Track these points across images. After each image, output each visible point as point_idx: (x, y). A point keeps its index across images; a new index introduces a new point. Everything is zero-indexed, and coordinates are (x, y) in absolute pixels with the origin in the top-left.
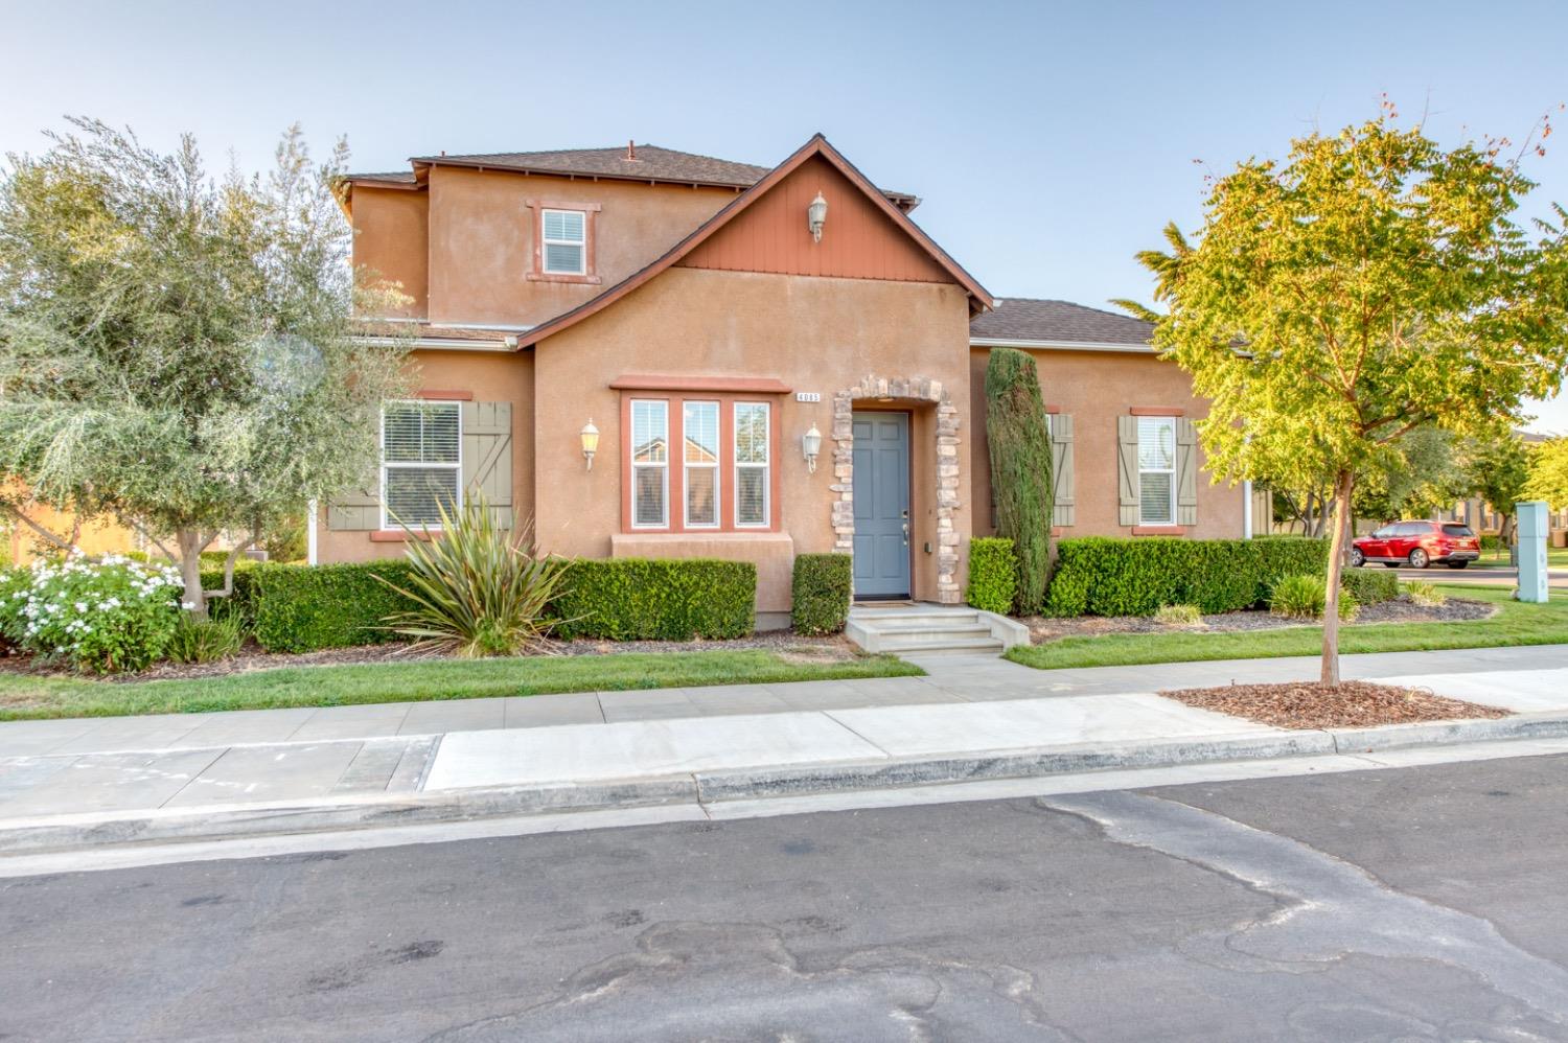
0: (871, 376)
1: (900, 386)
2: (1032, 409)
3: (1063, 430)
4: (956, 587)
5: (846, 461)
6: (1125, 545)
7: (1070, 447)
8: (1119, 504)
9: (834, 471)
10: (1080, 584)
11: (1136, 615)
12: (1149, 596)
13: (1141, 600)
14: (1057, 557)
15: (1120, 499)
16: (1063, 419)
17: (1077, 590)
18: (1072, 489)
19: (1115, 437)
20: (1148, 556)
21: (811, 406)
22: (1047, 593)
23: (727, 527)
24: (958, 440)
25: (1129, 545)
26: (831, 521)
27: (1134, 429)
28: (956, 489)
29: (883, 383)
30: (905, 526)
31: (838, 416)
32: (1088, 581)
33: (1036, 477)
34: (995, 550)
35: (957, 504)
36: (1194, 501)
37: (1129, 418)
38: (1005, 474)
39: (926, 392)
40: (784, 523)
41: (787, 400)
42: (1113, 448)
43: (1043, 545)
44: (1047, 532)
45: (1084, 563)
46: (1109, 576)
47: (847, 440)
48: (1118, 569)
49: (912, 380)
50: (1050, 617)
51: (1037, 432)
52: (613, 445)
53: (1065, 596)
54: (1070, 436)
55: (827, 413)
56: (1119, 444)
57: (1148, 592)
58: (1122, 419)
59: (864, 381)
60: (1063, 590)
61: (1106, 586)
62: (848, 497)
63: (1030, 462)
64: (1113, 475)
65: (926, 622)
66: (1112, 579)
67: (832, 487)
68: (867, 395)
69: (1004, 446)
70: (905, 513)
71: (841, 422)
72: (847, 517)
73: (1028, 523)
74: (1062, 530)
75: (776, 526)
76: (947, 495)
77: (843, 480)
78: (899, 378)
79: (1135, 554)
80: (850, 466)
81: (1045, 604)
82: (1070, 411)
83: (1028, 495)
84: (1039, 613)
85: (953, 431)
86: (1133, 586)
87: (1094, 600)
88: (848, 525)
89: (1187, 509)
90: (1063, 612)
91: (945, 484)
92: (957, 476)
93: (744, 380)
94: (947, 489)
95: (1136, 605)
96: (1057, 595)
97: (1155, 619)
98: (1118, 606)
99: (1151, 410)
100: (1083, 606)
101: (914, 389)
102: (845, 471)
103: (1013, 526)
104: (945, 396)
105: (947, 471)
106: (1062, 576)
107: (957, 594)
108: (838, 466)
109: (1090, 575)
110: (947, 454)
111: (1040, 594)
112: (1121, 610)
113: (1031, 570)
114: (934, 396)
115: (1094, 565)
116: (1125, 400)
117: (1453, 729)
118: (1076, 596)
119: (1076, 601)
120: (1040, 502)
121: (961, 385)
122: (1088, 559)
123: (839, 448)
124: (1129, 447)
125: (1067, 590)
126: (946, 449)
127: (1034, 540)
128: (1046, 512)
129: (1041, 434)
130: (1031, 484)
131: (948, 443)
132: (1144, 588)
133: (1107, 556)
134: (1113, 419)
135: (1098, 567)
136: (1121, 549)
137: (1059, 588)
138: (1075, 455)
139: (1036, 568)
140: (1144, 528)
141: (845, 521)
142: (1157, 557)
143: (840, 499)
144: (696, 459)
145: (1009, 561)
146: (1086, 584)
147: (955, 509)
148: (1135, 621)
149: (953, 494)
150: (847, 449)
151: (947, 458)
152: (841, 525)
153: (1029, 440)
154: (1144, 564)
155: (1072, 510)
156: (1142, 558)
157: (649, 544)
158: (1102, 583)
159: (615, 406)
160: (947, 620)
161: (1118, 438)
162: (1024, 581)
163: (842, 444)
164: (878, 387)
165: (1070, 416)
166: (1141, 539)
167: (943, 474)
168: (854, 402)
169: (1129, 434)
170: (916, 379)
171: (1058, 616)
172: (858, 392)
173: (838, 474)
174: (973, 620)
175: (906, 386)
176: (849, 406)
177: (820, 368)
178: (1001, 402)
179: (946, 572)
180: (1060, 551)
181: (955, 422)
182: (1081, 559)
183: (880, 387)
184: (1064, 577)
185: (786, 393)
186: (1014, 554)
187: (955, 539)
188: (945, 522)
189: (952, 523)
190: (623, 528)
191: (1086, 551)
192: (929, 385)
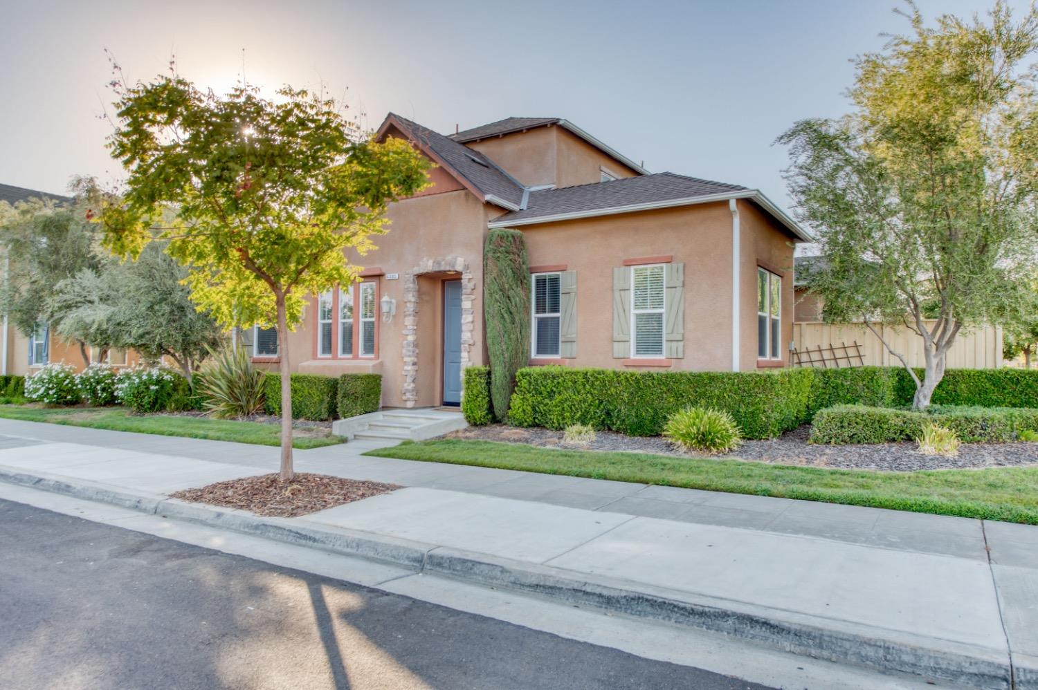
0: (424, 259)
1: (439, 263)
3: (569, 283)
5: (410, 315)
7: (574, 296)
8: (613, 341)
9: (403, 322)
12: (579, 416)
13: (572, 418)
15: (613, 336)
16: (569, 274)
18: (574, 329)
19: (609, 285)
21: (395, 282)
23: (356, 356)
24: (473, 297)
26: (401, 353)
28: (471, 331)
29: (430, 262)
31: (406, 286)
35: (473, 342)
36: (680, 337)
37: (623, 268)
39: (453, 266)
40: (381, 353)
41: (383, 279)
42: (610, 294)
43: (502, 371)
46: (545, 398)
47: (410, 301)
49: (446, 258)
54: (574, 287)
55: (401, 286)
56: (612, 290)
58: (616, 269)
59: (421, 263)
60: (515, 406)
61: (544, 406)
62: (411, 338)
66: (547, 400)
67: (403, 332)
71: (407, 290)
72: (410, 351)
74: (567, 361)
75: (378, 356)
76: (466, 336)
77: (408, 327)
78: (440, 259)
80: (412, 318)
82: (574, 267)
85: (470, 291)
87: (537, 416)
88: (409, 356)
89: (674, 344)
91: (464, 328)
92: (473, 322)
94: (466, 331)
99: (641, 260)
100: (530, 420)
101: (448, 264)
102: (409, 322)
104: (467, 267)
105: (466, 319)
108: (406, 318)
109: (533, 396)
110: (466, 307)
114: (459, 268)
115: (534, 388)
116: (620, 255)
117: (219, 515)
119: (524, 415)
120: (499, 340)
121: (476, 259)
123: (407, 307)
124: (622, 292)
126: (466, 304)
131: (467, 299)
134: (610, 271)
137: (512, 405)
138: (579, 302)
140: (634, 361)
141: (409, 354)
143: (406, 340)
144: (344, 318)
147: (471, 345)
149: (469, 335)
150: (411, 307)
151: (465, 310)
152: (406, 356)
155: (574, 345)
158: (542, 403)
161: (613, 285)
163: (408, 304)
165: (575, 271)
167: (463, 321)
168: (416, 276)
169: (622, 281)
170: (449, 258)
173: (406, 324)
175: (443, 263)
176: (414, 279)
177: (400, 258)
181: (472, 284)
183: (428, 266)
184: (515, 396)
185: (382, 275)
188: (464, 355)
189: (469, 355)
190: (314, 357)
191: (528, 377)
192: (455, 262)
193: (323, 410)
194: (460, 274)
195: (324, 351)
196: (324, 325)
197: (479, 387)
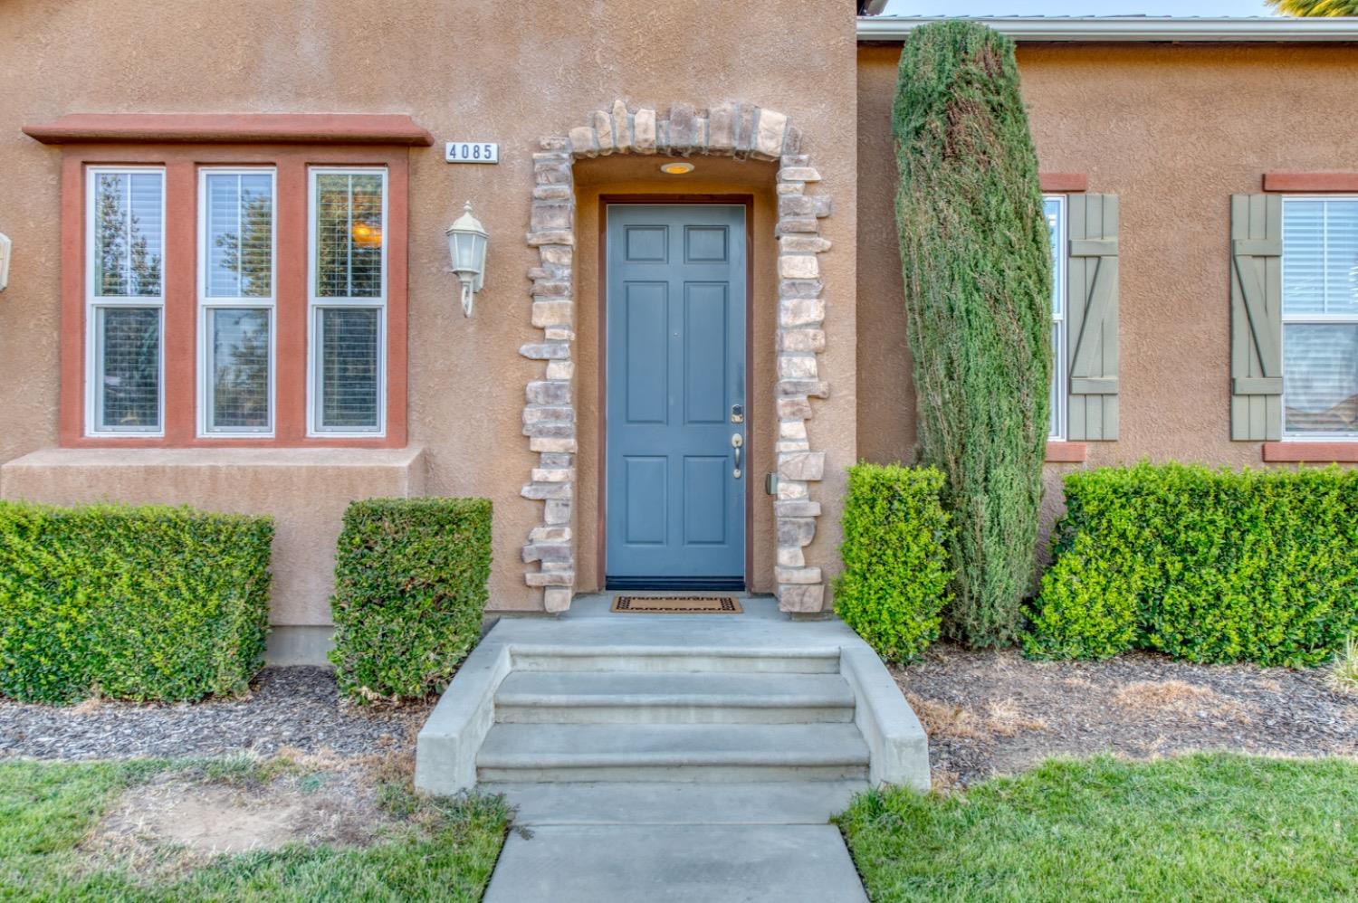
0: (618, 103)
1: (685, 123)
2: (996, 151)
3: (1094, 227)
4: (814, 574)
5: (557, 291)
6: (1245, 488)
7: (1112, 267)
8: (1232, 392)
9: (530, 313)
10: (1118, 581)
11: (1275, 661)
12: (1314, 615)
13: (1289, 624)
14: (1062, 511)
15: (1232, 381)
16: (1094, 206)
17: (1112, 597)
18: (1114, 358)
19: (1223, 241)
20: (1312, 516)
21: (479, 173)
22: (1032, 601)
23: (292, 435)
24: (826, 243)
25: (1257, 489)
26: (522, 424)
27: (1270, 226)
28: (817, 353)
29: (646, 117)
30: (736, 438)
31: (538, 192)
32: (1142, 574)
33: (1003, 318)
34: (894, 496)
35: (820, 388)
37: (1260, 198)
38: (929, 314)
39: (747, 134)
40: (415, 427)
41: (425, 159)
42: (1219, 267)
43: (1020, 483)
44: (1037, 452)
45: (1131, 531)
46: (1201, 564)
47: (558, 244)
48: (1225, 549)
49: (713, 110)
50: (1038, 658)
51: (1008, 207)
52: (45, 261)
53: (1081, 611)
54: (1112, 239)
55: (516, 188)
56: (1232, 258)
57: (1308, 607)
58: (1240, 201)
59: (603, 114)
60: (1073, 595)
61: (1192, 588)
62: (561, 372)
63: (989, 281)
64: (1219, 327)
65: (706, 668)
66: (1208, 573)
67: (524, 349)
68: (607, 143)
69: (927, 248)
70: (738, 411)
71: (547, 205)
72: (557, 415)
73: (981, 429)
74: (1088, 449)
75: (400, 436)
76: (796, 367)
77: (548, 333)
78: (686, 106)
79: (1272, 510)
80: (566, 304)
81: (1030, 627)
82: (1112, 185)
83: (983, 361)
84: (1016, 645)
85: (812, 223)
86: (1267, 592)
87: (1157, 621)
88: (558, 433)
90: (1074, 649)
91: (789, 341)
92: (822, 325)
93: (330, 118)
94: (797, 352)
95: (1275, 636)
96: (1057, 607)
97: (1333, 682)
98: (1224, 638)
99: (1315, 178)
100: (1129, 635)
101: (720, 128)
102: (554, 315)
103: (948, 438)
104: (795, 143)
105: (796, 312)
106: (1071, 560)
107: (817, 591)
108: (538, 302)
109: (1148, 557)
110: (797, 274)
111: (1014, 602)
112: (1233, 648)
113: (989, 544)
114: (767, 144)
115: (1158, 535)
116: (1252, 159)
118: (1109, 611)
119: (1108, 625)
120: (1014, 379)
121: (836, 120)
122: (1143, 521)
123: (541, 263)
124: (1259, 263)
125: (1084, 597)
126: (798, 264)
127: (997, 473)
128: (1030, 403)
129: (1020, 215)
130: (988, 336)
131: (799, 249)
132: (1298, 595)
133: (1193, 516)
134: (1219, 203)
135: (1169, 542)
136: (1234, 494)
137: (1062, 589)
138: (1123, 283)
139: (1001, 540)
140: (1293, 446)
141: (551, 425)
142: (1337, 519)
143: (543, 376)
144: (226, 291)
145: (932, 522)
146: (1136, 583)
147: (811, 397)
148: (1272, 683)
149: (810, 364)
150: (560, 265)
151: (795, 284)
152: (541, 433)
153: (986, 228)
154: (1298, 535)
155: (1113, 405)
156: (1294, 521)
157: (79, 471)
158: (1179, 580)
159: (51, 179)
160: (761, 665)
161: (1232, 243)
162: (974, 572)
163: (548, 255)
164: (632, 126)
165: (1112, 197)
166: (1291, 473)
167: (785, 319)
168: (580, 161)
169: (1257, 234)
170: (725, 107)
171: (1059, 658)
172: (585, 138)
173: (539, 321)
174: (827, 667)
175: (700, 121)
176: (565, 168)
177: (501, 89)
178: (921, 145)
179: (791, 541)
180: (1071, 498)
181: (817, 202)
182: (1123, 520)
183: (638, 125)
184: (1077, 563)
185: (421, 143)
186: (946, 506)
187: (815, 467)
188: (791, 428)
189: (808, 432)
190: (67, 431)
191: (1137, 501)
192: (755, 121)
193: (218, 656)
194: (772, 165)
195: (114, 410)
196: (113, 315)
197: (925, 537)
